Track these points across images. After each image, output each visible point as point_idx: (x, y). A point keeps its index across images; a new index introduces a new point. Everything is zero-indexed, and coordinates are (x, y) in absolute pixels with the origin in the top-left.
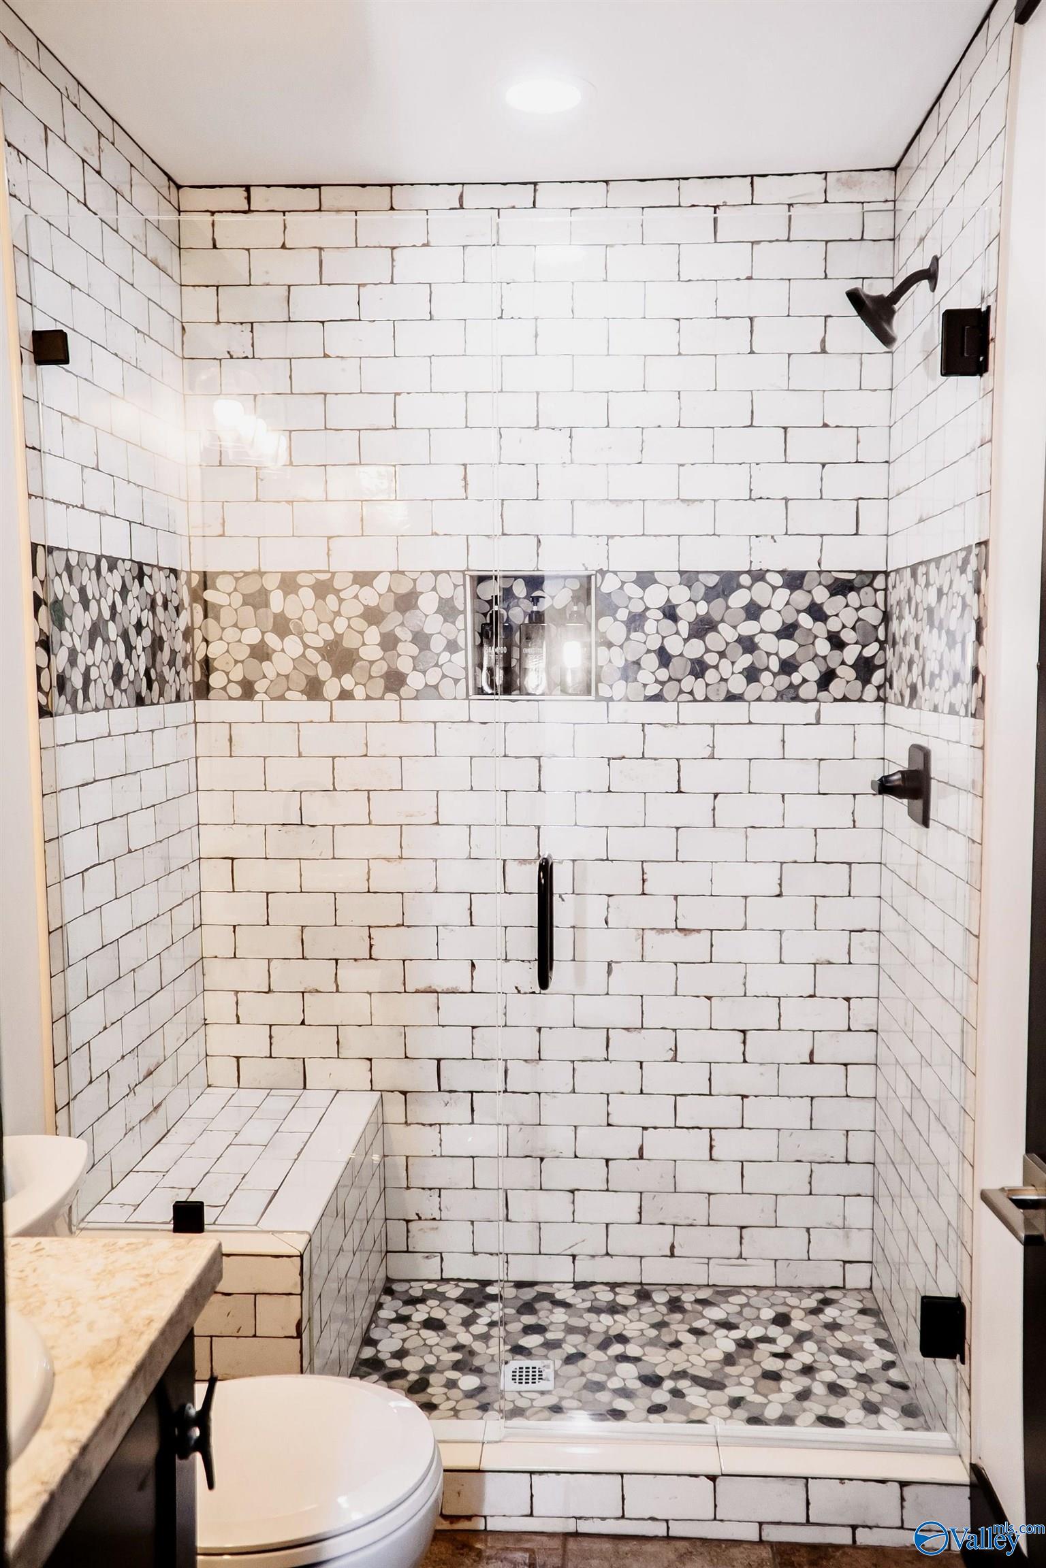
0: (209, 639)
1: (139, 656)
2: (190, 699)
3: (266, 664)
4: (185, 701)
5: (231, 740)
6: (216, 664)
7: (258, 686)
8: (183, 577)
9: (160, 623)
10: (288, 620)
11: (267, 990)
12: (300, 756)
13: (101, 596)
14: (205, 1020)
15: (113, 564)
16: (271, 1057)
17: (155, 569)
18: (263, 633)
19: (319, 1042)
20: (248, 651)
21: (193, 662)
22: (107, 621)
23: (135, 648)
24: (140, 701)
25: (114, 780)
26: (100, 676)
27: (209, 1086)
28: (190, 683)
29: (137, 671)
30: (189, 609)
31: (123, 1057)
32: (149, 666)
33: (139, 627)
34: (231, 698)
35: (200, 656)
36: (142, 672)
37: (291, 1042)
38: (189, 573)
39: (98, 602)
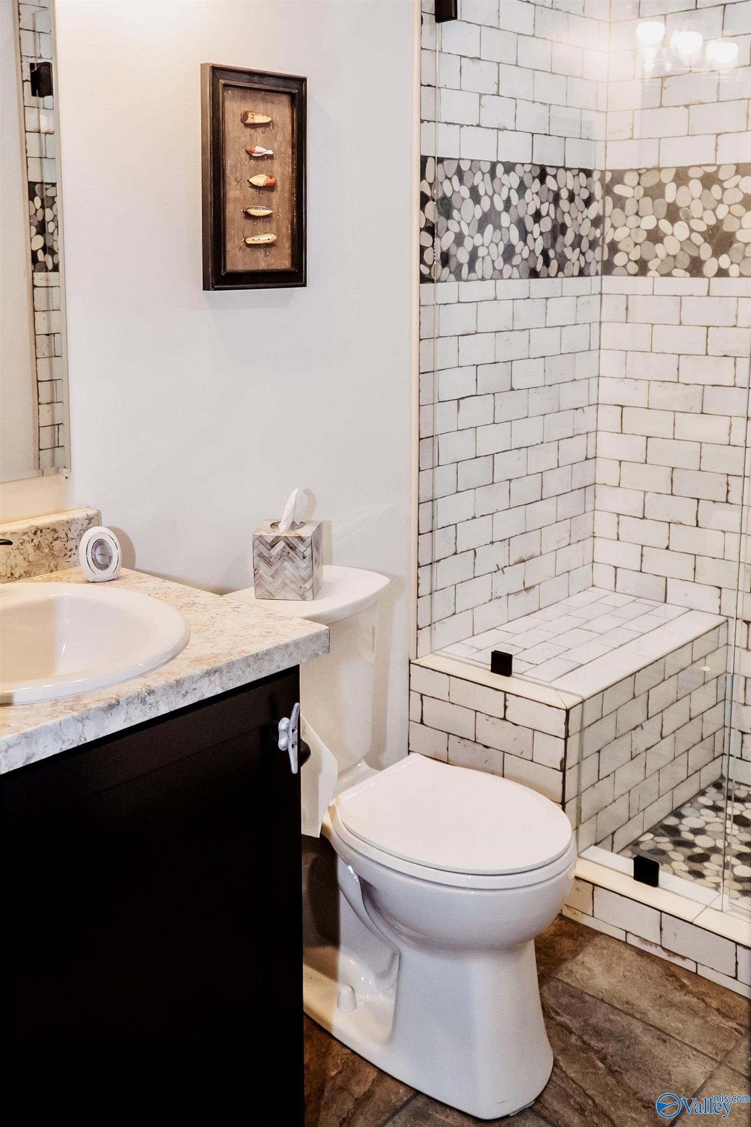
0: (615, 225)
1: (535, 240)
2: (597, 274)
3: (659, 245)
4: (589, 276)
5: (627, 309)
6: (620, 246)
7: (651, 265)
8: (596, 176)
9: (564, 213)
10: (678, 209)
11: (641, 517)
12: (681, 324)
13: (494, 192)
14: (594, 533)
15: (509, 168)
16: (641, 571)
17: (562, 171)
18: (658, 220)
19: (681, 566)
20: (645, 234)
21: (603, 244)
22: (500, 212)
23: (532, 233)
24: (534, 274)
25: (497, 334)
26: (489, 254)
27: (593, 586)
28: (597, 262)
29: (532, 252)
30: (601, 201)
31: (492, 543)
32: (546, 247)
33: (537, 216)
34: (629, 275)
35: (608, 240)
36: (538, 252)
37: (656, 562)
38: (603, 172)
39: (491, 198)
